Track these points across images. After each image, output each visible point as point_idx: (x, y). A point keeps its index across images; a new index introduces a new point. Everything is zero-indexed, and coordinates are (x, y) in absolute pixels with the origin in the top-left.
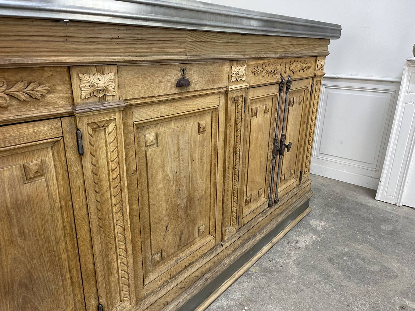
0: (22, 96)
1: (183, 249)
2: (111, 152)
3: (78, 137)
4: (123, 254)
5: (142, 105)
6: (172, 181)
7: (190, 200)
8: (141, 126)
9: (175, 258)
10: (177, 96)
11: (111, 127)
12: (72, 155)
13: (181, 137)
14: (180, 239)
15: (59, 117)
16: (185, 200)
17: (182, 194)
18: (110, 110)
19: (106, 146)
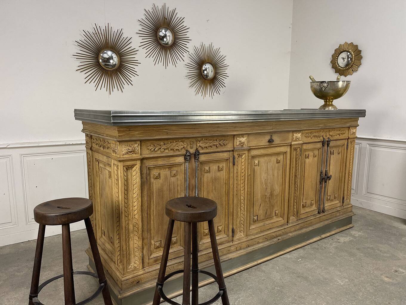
0: (222, 144)
1: (267, 219)
2: (243, 166)
3: (234, 158)
4: (243, 209)
5: (254, 149)
6: (264, 183)
7: (272, 195)
8: (253, 157)
9: (263, 223)
10: (268, 146)
11: (244, 156)
12: (231, 164)
13: (268, 164)
14: (266, 213)
15: (229, 151)
16: (269, 194)
17: (268, 191)
18: (244, 150)
19: (241, 163)
